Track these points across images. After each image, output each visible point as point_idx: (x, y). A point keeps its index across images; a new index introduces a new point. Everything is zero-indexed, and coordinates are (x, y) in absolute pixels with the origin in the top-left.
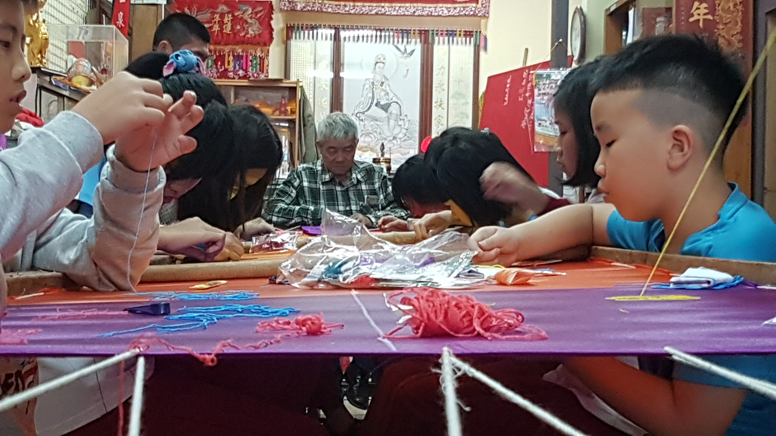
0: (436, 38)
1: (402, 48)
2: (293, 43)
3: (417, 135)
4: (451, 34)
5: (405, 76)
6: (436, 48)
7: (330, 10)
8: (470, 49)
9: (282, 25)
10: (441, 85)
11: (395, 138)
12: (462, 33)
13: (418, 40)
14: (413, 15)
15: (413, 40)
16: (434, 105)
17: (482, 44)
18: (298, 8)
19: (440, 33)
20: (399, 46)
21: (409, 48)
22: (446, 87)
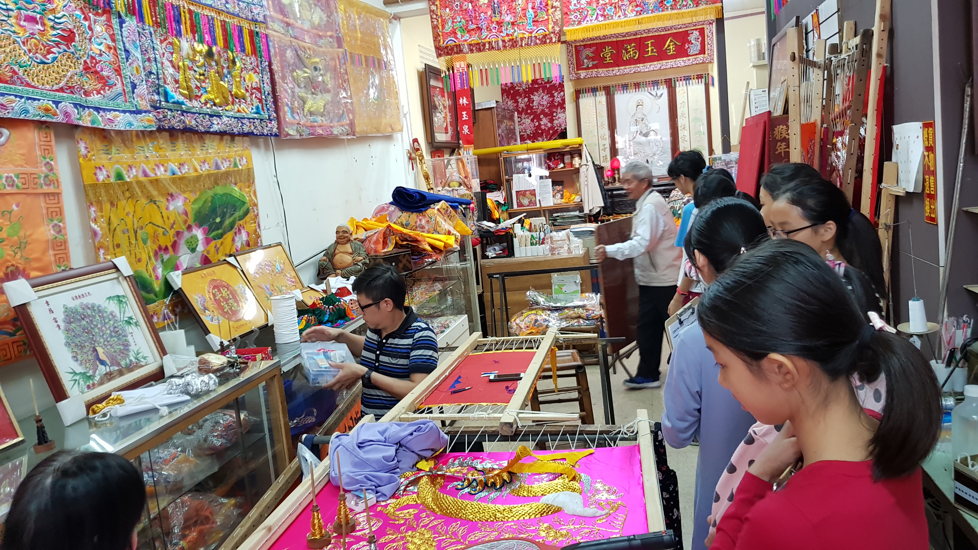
0: (677, 83)
1: (654, 94)
2: (581, 101)
3: (669, 151)
4: (687, 79)
5: (658, 112)
6: (678, 89)
7: (603, 75)
8: (702, 87)
9: (572, 90)
10: (683, 115)
11: (654, 154)
12: (695, 77)
13: (665, 86)
14: (660, 69)
15: (661, 87)
16: (679, 128)
17: (710, 82)
18: (582, 77)
19: (679, 79)
20: (652, 92)
21: (659, 93)
22: (687, 116)
